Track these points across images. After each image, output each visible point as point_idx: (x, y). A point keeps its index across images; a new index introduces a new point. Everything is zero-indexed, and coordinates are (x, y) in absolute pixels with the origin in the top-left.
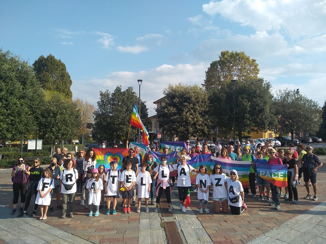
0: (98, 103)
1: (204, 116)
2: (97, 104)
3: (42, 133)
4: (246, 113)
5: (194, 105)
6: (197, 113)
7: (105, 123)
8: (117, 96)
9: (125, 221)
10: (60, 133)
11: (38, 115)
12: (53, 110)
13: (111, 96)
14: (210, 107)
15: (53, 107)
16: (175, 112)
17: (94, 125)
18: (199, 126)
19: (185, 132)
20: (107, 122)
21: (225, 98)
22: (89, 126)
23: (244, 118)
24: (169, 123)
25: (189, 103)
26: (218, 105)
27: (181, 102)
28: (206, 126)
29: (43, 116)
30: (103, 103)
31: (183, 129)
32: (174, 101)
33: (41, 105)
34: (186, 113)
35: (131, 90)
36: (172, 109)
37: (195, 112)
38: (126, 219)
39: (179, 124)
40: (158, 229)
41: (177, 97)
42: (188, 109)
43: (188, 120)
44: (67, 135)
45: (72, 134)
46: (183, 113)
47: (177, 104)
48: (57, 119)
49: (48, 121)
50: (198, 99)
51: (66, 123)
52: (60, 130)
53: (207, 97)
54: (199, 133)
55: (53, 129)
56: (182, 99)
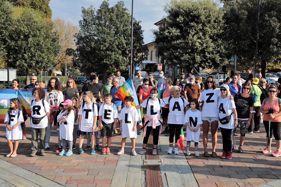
0: (80, 22)
1: (216, 40)
2: (79, 24)
3: (12, 60)
4: (273, 37)
5: (204, 25)
6: (207, 36)
7: (88, 49)
8: (103, 13)
9: (101, 162)
10: (34, 60)
11: (5, 36)
12: (24, 31)
13: (95, 14)
14: (225, 29)
15: (23, 28)
16: (178, 35)
17: (75, 51)
18: (209, 53)
19: (190, 61)
20: (91, 47)
21: (246, 17)
22: (69, 52)
23: (270, 43)
24: (170, 50)
25: (197, 23)
26: (235, 26)
27: (186, 21)
28: (219, 54)
29: (12, 38)
30: (86, 22)
31: (188, 58)
32: (178, 20)
33: (9, 25)
34: (193, 37)
35: (122, 5)
36: (175, 31)
37: (204, 34)
38: (102, 160)
39: (183, 51)
40: (138, 172)
41: (182, 15)
42: (196, 31)
43: (195, 45)
44: (42, 63)
45: (49, 62)
46: (189, 36)
47: (181, 25)
48: (29, 43)
49: (18, 45)
50: (209, 17)
51: (41, 48)
52: (34, 56)
53: (222, 15)
54: (209, 63)
55: (25, 55)
56: (188, 17)
